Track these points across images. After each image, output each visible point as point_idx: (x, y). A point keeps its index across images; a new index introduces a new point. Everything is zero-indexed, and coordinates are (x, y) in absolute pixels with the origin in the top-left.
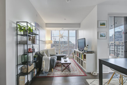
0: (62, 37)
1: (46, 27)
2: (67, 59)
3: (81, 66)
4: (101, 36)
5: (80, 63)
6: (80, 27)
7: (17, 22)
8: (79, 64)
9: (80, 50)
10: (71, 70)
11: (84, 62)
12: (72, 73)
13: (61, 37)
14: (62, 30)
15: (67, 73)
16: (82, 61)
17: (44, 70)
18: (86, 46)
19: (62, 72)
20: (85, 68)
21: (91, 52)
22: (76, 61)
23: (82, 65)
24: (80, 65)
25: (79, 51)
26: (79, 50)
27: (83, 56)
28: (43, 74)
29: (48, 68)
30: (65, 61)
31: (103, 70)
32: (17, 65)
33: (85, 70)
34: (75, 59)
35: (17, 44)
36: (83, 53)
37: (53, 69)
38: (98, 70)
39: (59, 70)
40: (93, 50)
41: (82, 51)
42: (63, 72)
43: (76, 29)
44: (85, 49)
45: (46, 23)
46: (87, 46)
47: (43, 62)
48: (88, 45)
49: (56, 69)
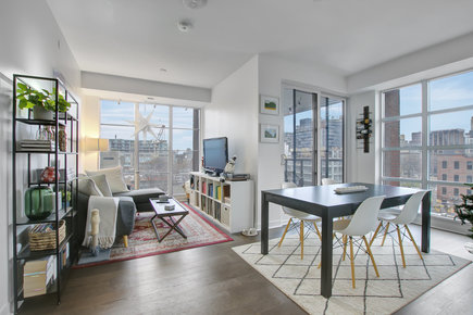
0: (147, 128)
1: (83, 86)
2: (172, 202)
3: (217, 221)
4: (268, 135)
5: (210, 213)
6: (209, 100)
7: (15, 76)
8: (209, 216)
9: (210, 173)
10: (188, 233)
11: (224, 205)
12: (189, 240)
13: (143, 130)
14: (146, 102)
15: (177, 242)
16: (218, 205)
17: (97, 244)
18: (230, 159)
19: (160, 241)
20: (228, 224)
21: (243, 178)
22: (199, 208)
23: (218, 216)
24: (212, 218)
25: (207, 176)
26: (207, 172)
27: (221, 190)
28: (94, 255)
29: (111, 234)
30: (167, 209)
31: (270, 222)
32: (15, 225)
33: (228, 229)
34: (193, 203)
35: (15, 152)
36: (223, 181)
37: (126, 237)
38: (259, 223)
39: (145, 240)
40: (247, 171)
41: (218, 175)
42: (164, 243)
43: (198, 104)
44: (228, 168)
45: (83, 72)
46: (232, 161)
47: (93, 214)
48: (235, 159)
49: (137, 238)
